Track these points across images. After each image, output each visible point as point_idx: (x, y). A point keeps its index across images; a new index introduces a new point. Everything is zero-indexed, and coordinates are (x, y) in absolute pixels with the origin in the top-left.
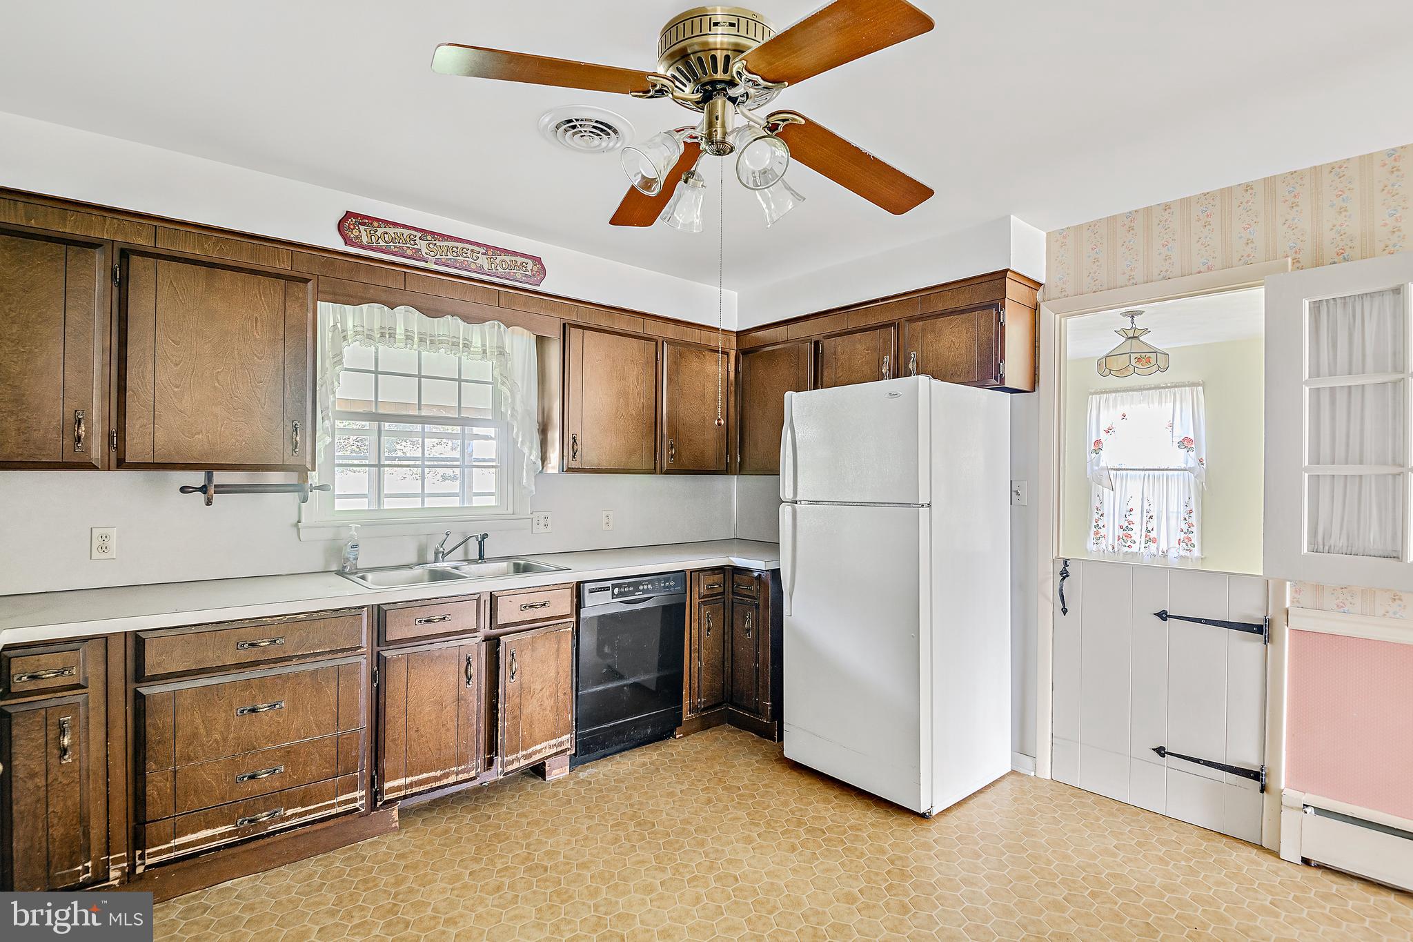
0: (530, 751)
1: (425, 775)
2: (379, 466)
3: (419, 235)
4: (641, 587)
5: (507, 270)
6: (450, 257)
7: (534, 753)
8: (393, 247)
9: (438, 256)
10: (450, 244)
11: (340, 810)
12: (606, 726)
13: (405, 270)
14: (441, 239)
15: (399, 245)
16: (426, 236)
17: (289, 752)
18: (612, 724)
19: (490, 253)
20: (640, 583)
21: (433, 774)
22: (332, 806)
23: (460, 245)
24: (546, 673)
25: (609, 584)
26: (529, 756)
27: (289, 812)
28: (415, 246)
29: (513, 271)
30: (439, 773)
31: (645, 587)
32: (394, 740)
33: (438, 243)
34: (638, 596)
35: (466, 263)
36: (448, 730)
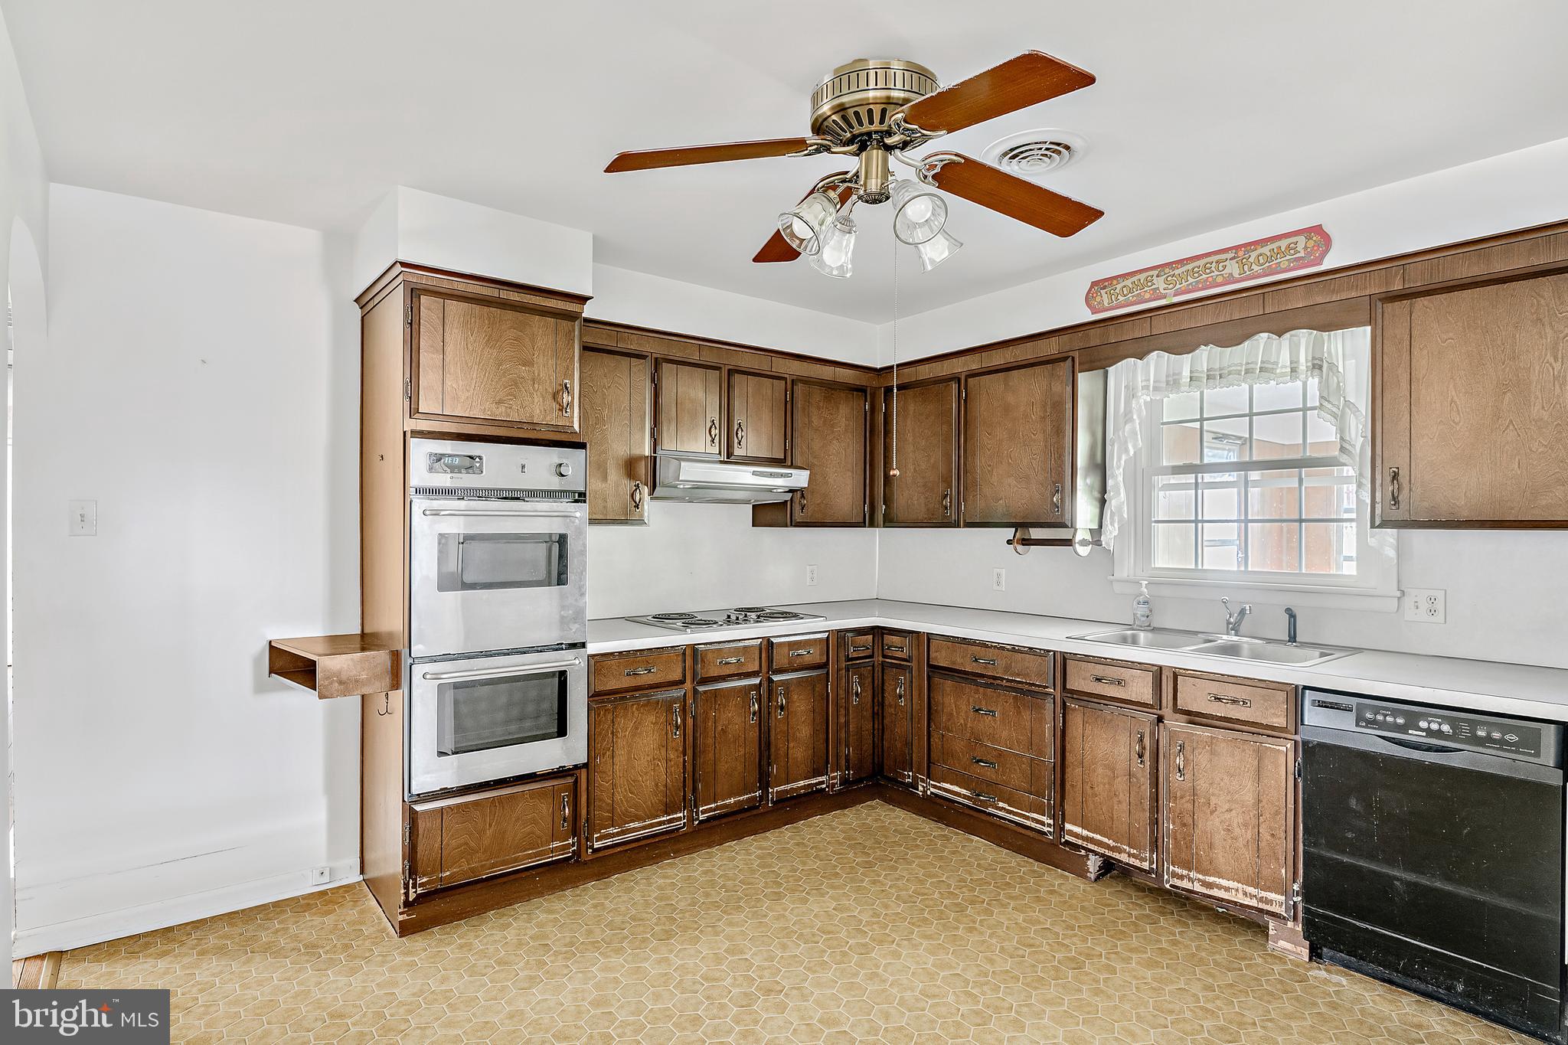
0: (1211, 879)
1: (1098, 837)
2: (1196, 521)
3: (1155, 272)
4: (1423, 724)
5: (1267, 264)
6: (1191, 280)
7: (1220, 887)
8: (1131, 298)
9: (1178, 286)
10: (1190, 267)
11: (1033, 825)
12: (1358, 924)
13: (1150, 315)
14: (1180, 266)
15: (1137, 292)
16: (1164, 271)
17: (1000, 755)
18: (1370, 927)
19: (1241, 253)
20: (1424, 716)
21: (1106, 840)
22: (1027, 818)
23: (1201, 263)
24: (1237, 792)
25: (1354, 701)
26: (1210, 886)
27: (1001, 804)
28: (1153, 287)
29: (1275, 262)
30: (1111, 843)
31: (1434, 727)
32: (1072, 786)
33: (1177, 272)
34: (1413, 736)
35: (1210, 279)
36: (1119, 802)
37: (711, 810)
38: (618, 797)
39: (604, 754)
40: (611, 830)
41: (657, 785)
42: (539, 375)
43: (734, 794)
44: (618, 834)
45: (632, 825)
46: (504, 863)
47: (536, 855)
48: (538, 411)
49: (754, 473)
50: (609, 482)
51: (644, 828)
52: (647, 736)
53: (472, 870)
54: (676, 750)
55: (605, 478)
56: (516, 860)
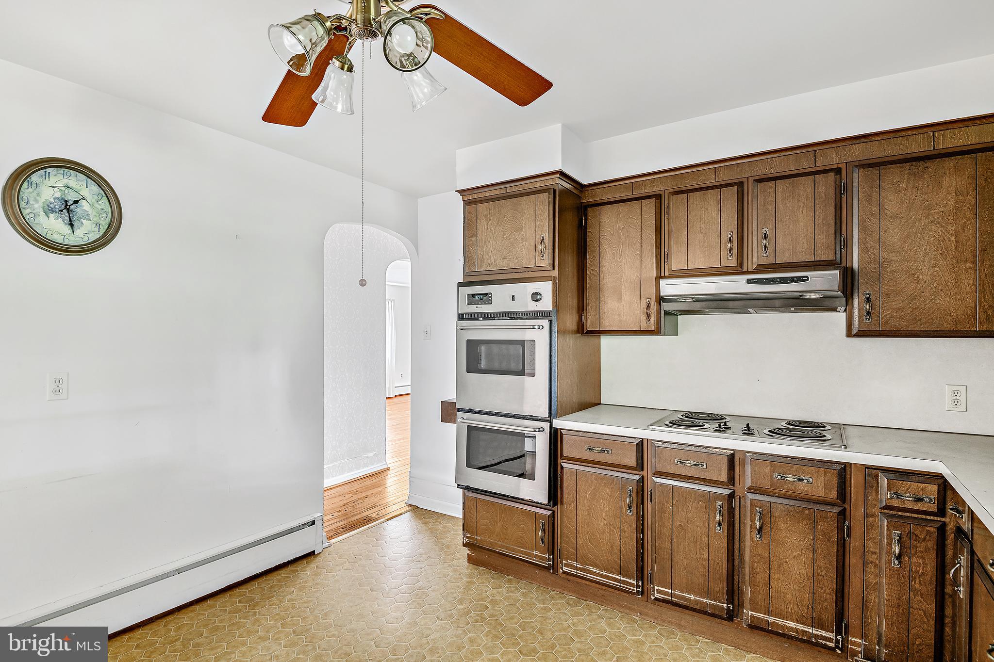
37: (666, 593)
38: (580, 541)
39: (570, 505)
40: (575, 564)
41: (612, 547)
42: (526, 235)
43: (694, 592)
44: (580, 569)
45: (591, 568)
46: (507, 548)
47: (526, 553)
48: (525, 260)
49: (749, 281)
50: (623, 302)
51: (601, 576)
52: (604, 504)
53: (491, 543)
54: (630, 526)
55: (620, 299)
56: (513, 550)
